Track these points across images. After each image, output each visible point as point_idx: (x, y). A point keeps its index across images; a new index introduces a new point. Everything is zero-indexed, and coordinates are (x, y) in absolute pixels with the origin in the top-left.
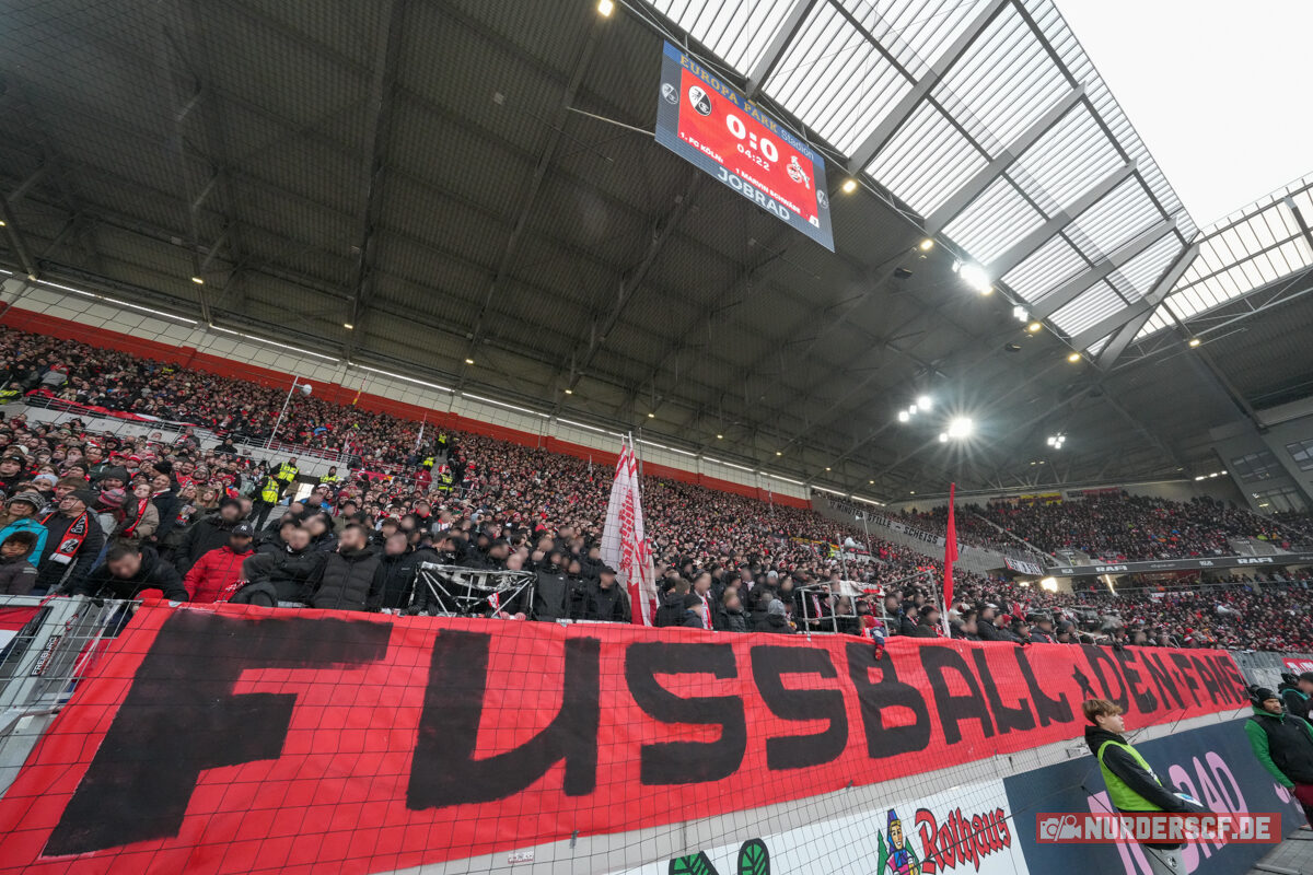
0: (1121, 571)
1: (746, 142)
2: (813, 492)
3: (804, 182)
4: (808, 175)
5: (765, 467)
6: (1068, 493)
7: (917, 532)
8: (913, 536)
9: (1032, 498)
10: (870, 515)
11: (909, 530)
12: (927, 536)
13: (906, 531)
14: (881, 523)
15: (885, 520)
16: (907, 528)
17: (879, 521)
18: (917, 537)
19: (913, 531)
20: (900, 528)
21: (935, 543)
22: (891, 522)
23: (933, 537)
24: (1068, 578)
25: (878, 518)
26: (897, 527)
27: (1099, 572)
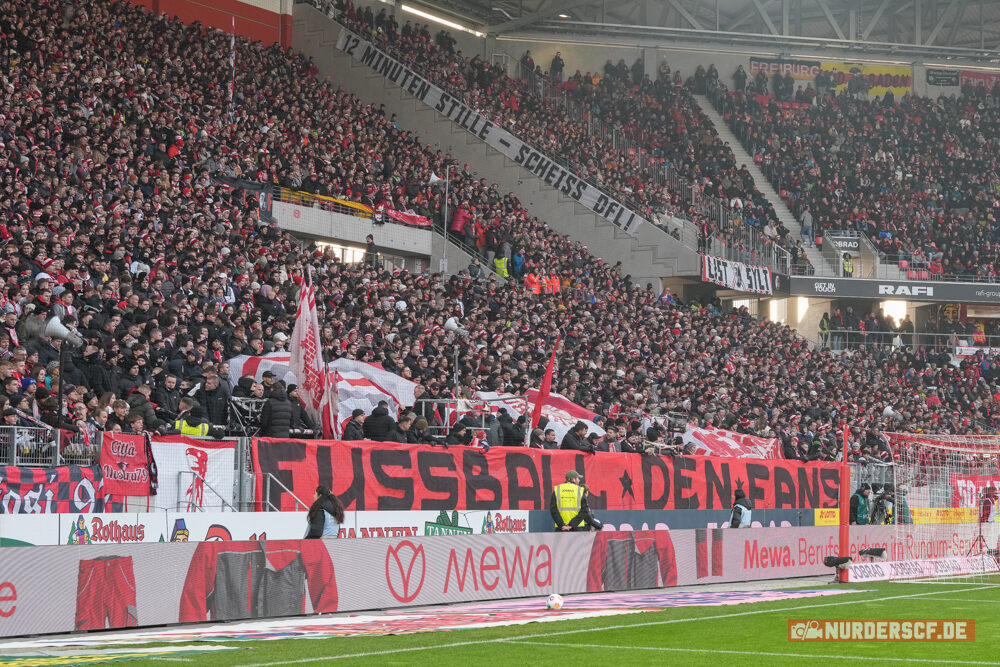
0: (922, 297)
6: (928, 72)
7: (544, 164)
8: (533, 171)
9: (846, 72)
10: (444, 96)
11: (529, 155)
12: (565, 178)
13: (520, 158)
14: (466, 124)
15: (478, 118)
16: (524, 148)
17: (463, 118)
18: (541, 175)
19: (536, 159)
20: (508, 145)
21: (577, 197)
22: (491, 126)
23: (577, 183)
24: (824, 300)
25: (463, 109)
26: (502, 141)
27: (882, 295)
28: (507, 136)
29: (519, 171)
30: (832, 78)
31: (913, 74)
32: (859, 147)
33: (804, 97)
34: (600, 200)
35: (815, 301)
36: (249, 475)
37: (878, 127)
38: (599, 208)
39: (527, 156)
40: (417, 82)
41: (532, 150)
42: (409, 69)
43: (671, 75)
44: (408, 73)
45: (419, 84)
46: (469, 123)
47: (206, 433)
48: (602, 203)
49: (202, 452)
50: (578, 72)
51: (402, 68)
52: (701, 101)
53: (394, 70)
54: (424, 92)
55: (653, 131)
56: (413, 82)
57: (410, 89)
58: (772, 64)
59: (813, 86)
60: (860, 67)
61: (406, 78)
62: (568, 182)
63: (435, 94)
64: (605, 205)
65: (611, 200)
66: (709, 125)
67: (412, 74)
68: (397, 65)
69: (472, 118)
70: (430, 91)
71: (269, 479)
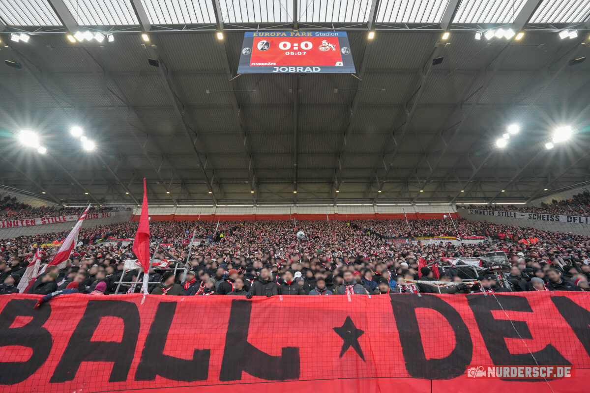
1: (291, 49)
2: (458, 207)
3: (331, 49)
4: (333, 44)
5: (417, 200)
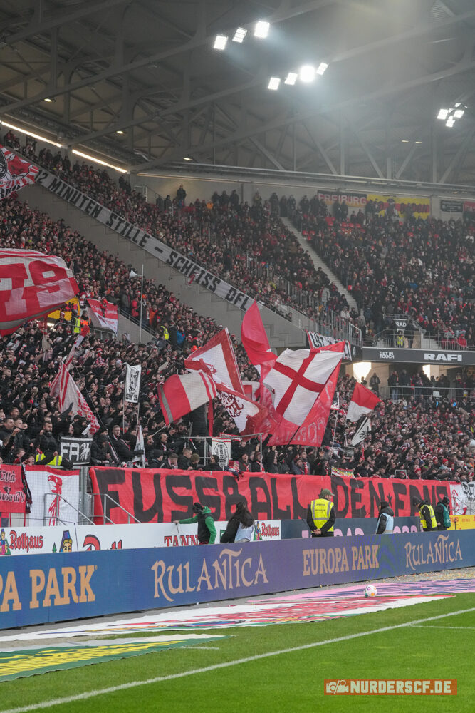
6: (441, 202)
7: (188, 265)
8: (180, 270)
9: (385, 202)
10: (112, 215)
11: (177, 259)
12: (204, 275)
13: (170, 261)
14: (130, 235)
15: (138, 231)
16: (173, 253)
17: (126, 232)
18: (186, 273)
19: (183, 262)
20: (161, 251)
21: (213, 289)
22: (149, 237)
23: (213, 279)
24: (384, 364)
25: (127, 225)
26: (156, 248)
27: (426, 361)
28: (161, 245)
29: (169, 270)
30: (377, 206)
31: (431, 204)
32: (399, 255)
33: (357, 219)
34: (230, 291)
35: (376, 365)
36: (89, 496)
37: (411, 240)
38: (230, 297)
39: (175, 259)
40: (92, 205)
41: (180, 255)
42: (86, 195)
43: (263, 203)
44: (85, 199)
45: (93, 206)
46: (132, 235)
47: (59, 464)
48: (232, 293)
49: (59, 479)
50: (198, 200)
51: (80, 194)
52: (285, 221)
53: (74, 197)
54: (97, 211)
55: (254, 243)
56: (90, 204)
57: (86, 210)
58: (333, 196)
59: (363, 211)
60: (395, 199)
61: (84, 201)
62: (206, 278)
63: (105, 215)
64: (234, 295)
65: (238, 292)
66: (294, 239)
67: (88, 199)
68: (77, 192)
69: (134, 231)
70: (102, 211)
71: (105, 498)
